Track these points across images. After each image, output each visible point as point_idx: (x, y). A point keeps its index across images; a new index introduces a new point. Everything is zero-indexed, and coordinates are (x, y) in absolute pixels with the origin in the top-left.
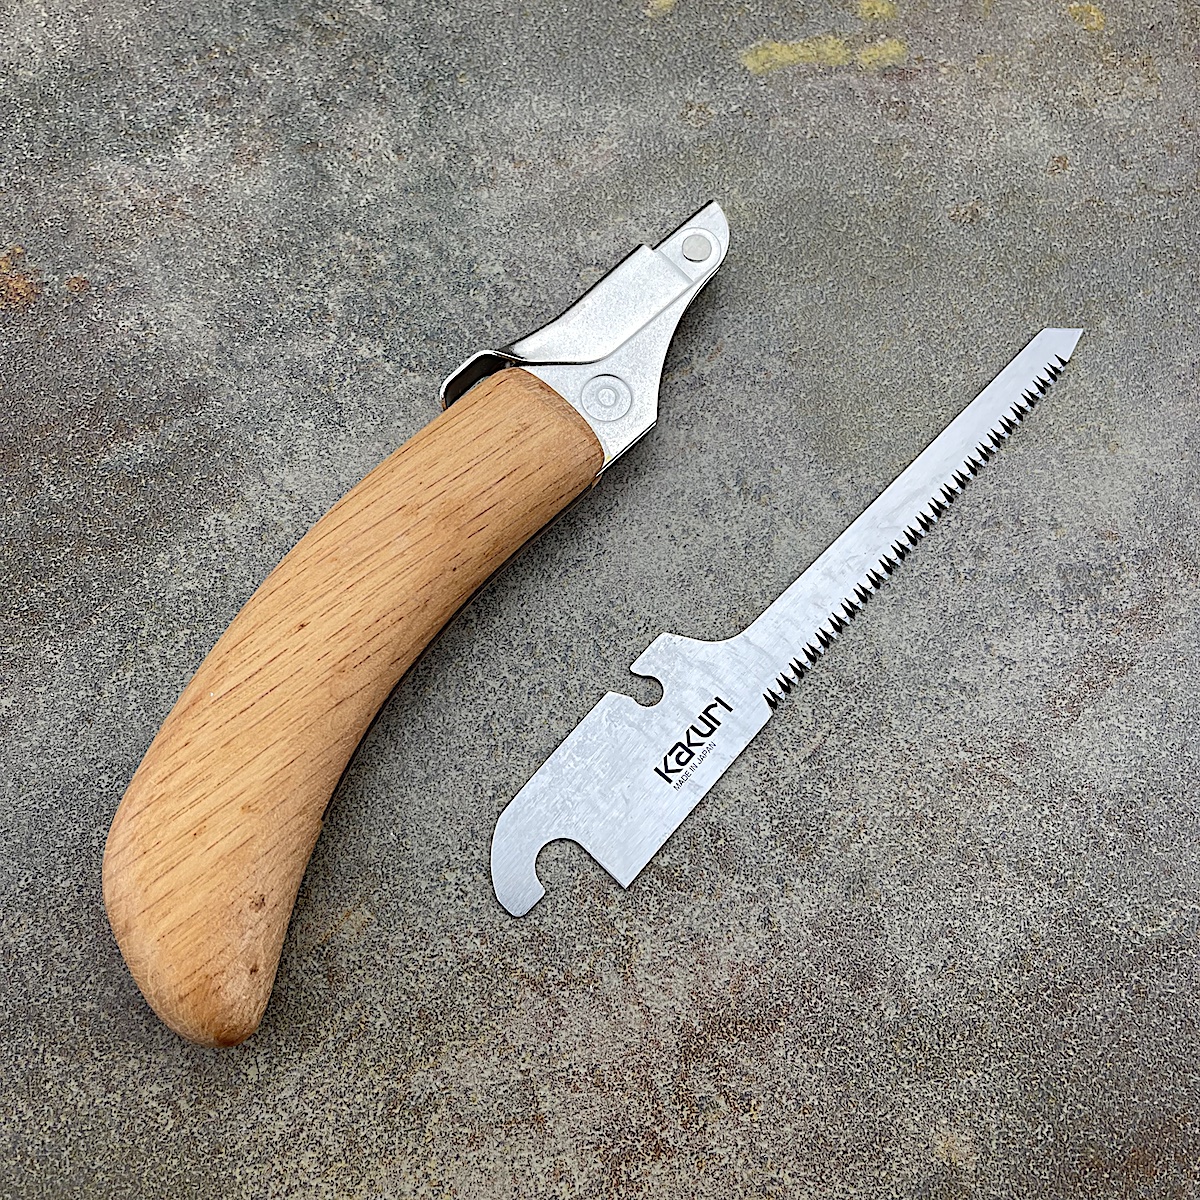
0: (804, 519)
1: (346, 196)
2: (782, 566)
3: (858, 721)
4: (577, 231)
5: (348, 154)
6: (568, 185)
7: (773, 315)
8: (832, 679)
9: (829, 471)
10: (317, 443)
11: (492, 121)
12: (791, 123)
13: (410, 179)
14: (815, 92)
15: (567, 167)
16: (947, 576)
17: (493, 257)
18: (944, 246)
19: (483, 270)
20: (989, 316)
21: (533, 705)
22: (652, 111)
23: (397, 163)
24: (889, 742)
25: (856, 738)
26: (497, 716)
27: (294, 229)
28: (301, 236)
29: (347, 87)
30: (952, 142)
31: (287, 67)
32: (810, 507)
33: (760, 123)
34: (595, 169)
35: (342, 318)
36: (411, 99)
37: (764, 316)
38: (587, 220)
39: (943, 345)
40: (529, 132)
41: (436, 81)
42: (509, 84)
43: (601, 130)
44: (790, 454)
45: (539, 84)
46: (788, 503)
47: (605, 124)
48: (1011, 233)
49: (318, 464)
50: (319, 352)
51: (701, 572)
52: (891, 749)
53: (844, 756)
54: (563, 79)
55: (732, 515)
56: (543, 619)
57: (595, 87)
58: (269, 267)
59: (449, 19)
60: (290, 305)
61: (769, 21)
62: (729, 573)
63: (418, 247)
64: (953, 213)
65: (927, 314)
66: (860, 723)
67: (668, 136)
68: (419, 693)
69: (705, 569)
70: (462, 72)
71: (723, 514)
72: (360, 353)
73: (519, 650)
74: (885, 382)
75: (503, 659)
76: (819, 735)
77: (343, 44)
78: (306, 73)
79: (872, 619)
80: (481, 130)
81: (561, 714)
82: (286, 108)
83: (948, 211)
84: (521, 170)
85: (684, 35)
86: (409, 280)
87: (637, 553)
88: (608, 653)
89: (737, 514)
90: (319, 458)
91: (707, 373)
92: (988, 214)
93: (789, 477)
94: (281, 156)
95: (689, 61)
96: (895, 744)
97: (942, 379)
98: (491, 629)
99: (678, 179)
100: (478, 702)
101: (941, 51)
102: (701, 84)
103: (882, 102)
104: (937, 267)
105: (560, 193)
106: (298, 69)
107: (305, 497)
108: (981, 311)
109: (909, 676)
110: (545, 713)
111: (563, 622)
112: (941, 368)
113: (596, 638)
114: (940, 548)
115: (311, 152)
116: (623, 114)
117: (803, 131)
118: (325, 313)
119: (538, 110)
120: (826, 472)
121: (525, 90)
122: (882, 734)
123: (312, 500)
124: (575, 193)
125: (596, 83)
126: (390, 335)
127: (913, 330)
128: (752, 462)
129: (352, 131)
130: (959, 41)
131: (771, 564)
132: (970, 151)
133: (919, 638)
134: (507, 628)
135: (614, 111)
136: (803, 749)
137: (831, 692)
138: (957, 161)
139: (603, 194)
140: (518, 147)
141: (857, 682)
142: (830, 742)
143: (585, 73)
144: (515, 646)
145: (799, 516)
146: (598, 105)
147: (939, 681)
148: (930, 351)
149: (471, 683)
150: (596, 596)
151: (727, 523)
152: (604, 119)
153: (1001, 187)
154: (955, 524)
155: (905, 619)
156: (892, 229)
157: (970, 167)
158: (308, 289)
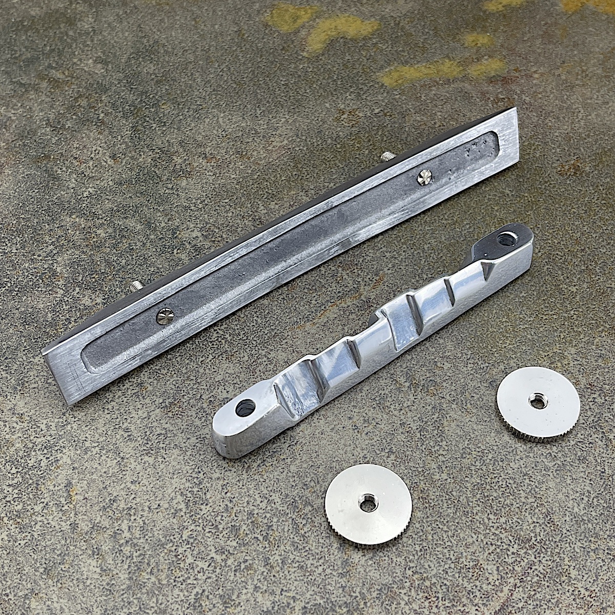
0: (468, 404)
1: (72, 190)
2: (454, 444)
3: (539, 574)
4: (259, 203)
5: (74, 161)
6: (250, 172)
7: (423, 252)
8: (511, 538)
9: (484, 366)
10: (45, 374)
11: (188, 133)
12: (422, 118)
13: (124, 176)
14: (438, 96)
15: (249, 159)
16: (600, 442)
17: (192, 226)
18: (556, 193)
19: (184, 235)
20: (601, 240)
21: (239, 581)
22: (313, 117)
23: (113, 165)
24: (571, 591)
25: (539, 590)
26: (206, 593)
27: (30, 216)
28: (36, 220)
29: (74, 117)
30: (550, 122)
31: (28, 107)
32: (472, 395)
33: (398, 120)
34: (271, 160)
35: (69, 277)
36: (124, 122)
37: (415, 252)
38: (266, 195)
39: (566, 263)
40: (217, 138)
41: (144, 109)
42: (201, 107)
43: (274, 133)
44: (449, 354)
45: (224, 105)
46: (453, 393)
47: (276, 129)
48: (609, 180)
49: (46, 390)
50: (49, 304)
51: (383, 454)
52: (573, 597)
53: (531, 607)
54: (242, 101)
55: (405, 405)
56: (245, 504)
57: (268, 105)
58: (9, 245)
59: (153, 68)
60: (25, 271)
61: (398, 53)
62: (408, 453)
63: (131, 223)
64: (559, 169)
65: (550, 242)
66: (542, 576)
67: (327, 133)
68: (135, 578)
69: (386, 451)
70: (164, 102)
71: (397, 405)
72: (83, 302)
73: (224, 533)
74: (523, 294)
75: (210, 541)
76: (506, 590)
77: (70, 91)
78: (42, 110)
79: (539, 483)
80: (180, 139)
81: (265, 588)
82: (26, 134)
83: (555, 168)
84: (212, 164)
85: (334, 67)
86: (124, 245)
87: (325, 442)
88: (306, 529)
89: (409, 404)
90: (47, 385)
91: (372, 298)
92: (588, 168)
93: (451, 371)
94: (21, 167)
95: (339, 83)
96: (576, 593)
97: (569, 288)
98: (198, 516)
99: (337, 162)
100: (189, 581)
101: (532, 64)
102: (349, 97)
103: (492, 99)
104: (552, 208)
105: (244, 178)
106: (36, 107)
107: (34, 417)
108: (594, 236)
109: (580, 531)
110: (251, 588)
111: (263, 505)
112: (568, 281)
113: (294, 517)
114: (590, 420)
115: (45, 162)
116: (290, 121)
117: (433, 122)
118: (54, 274)
119: (224, 122)
120: (482, 366)
121: (213, 110)
122: (563, 584)
123: (39, 419)
124: (256, 177)
125: (268, 102)
126: (108, 287)
127: (540, 254)
128: (418, 362)
129: (78, 146)
130: (545, 57)
131: (444, 443)
132: (566, 127)
133: (584, 497)
134: (213, 514)
135: (283, 120)
136: (492, 603)
137: (512, 550)
138: (557, 134)
139: (278, 176)
140: (209, 148)
141: (534, 539)
142: (516, 596)
143: (259, 96)
144: (221, 529)
145: (464, 402)
146: (270, 116)
147: (608, 533)
148: (556, 268)
149: (182, 566)
150: (291, 480)
151: (402, 412)
152: (276, 125)
153: (594, 149)
154: (600, 400)
155: (569, 482)
156: (512, 184)
157: (568, 138)
158: (41, 258)
